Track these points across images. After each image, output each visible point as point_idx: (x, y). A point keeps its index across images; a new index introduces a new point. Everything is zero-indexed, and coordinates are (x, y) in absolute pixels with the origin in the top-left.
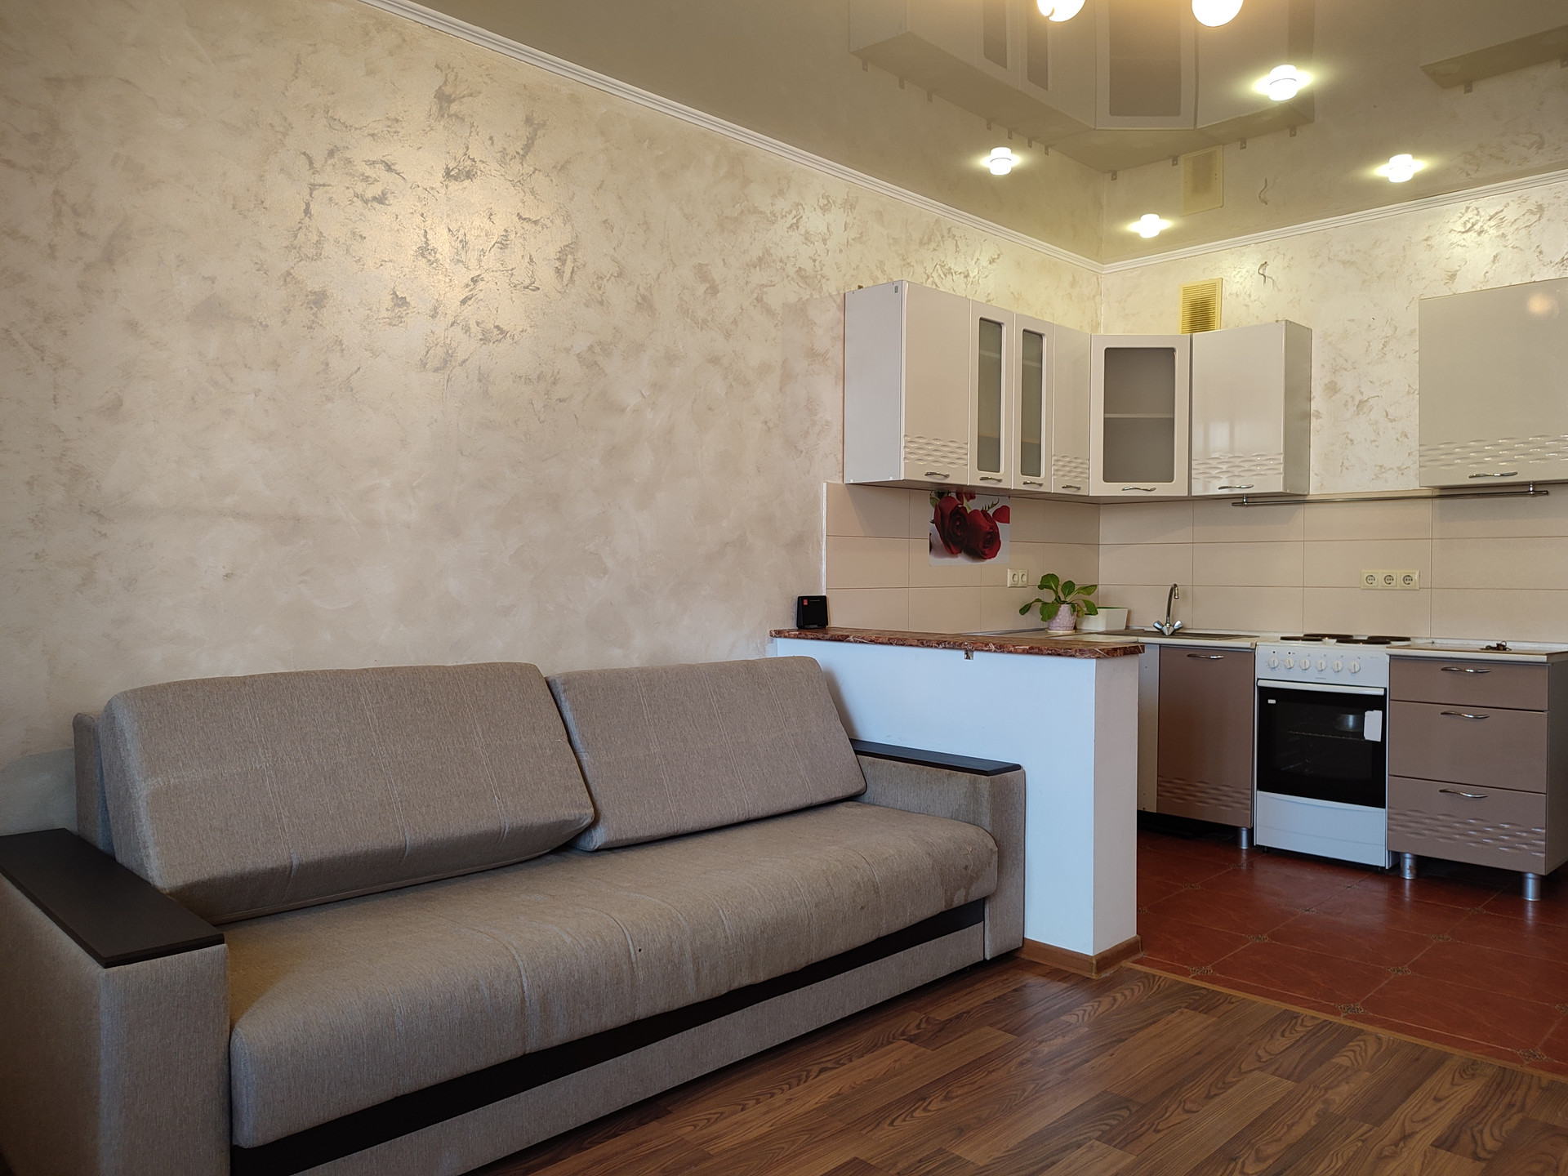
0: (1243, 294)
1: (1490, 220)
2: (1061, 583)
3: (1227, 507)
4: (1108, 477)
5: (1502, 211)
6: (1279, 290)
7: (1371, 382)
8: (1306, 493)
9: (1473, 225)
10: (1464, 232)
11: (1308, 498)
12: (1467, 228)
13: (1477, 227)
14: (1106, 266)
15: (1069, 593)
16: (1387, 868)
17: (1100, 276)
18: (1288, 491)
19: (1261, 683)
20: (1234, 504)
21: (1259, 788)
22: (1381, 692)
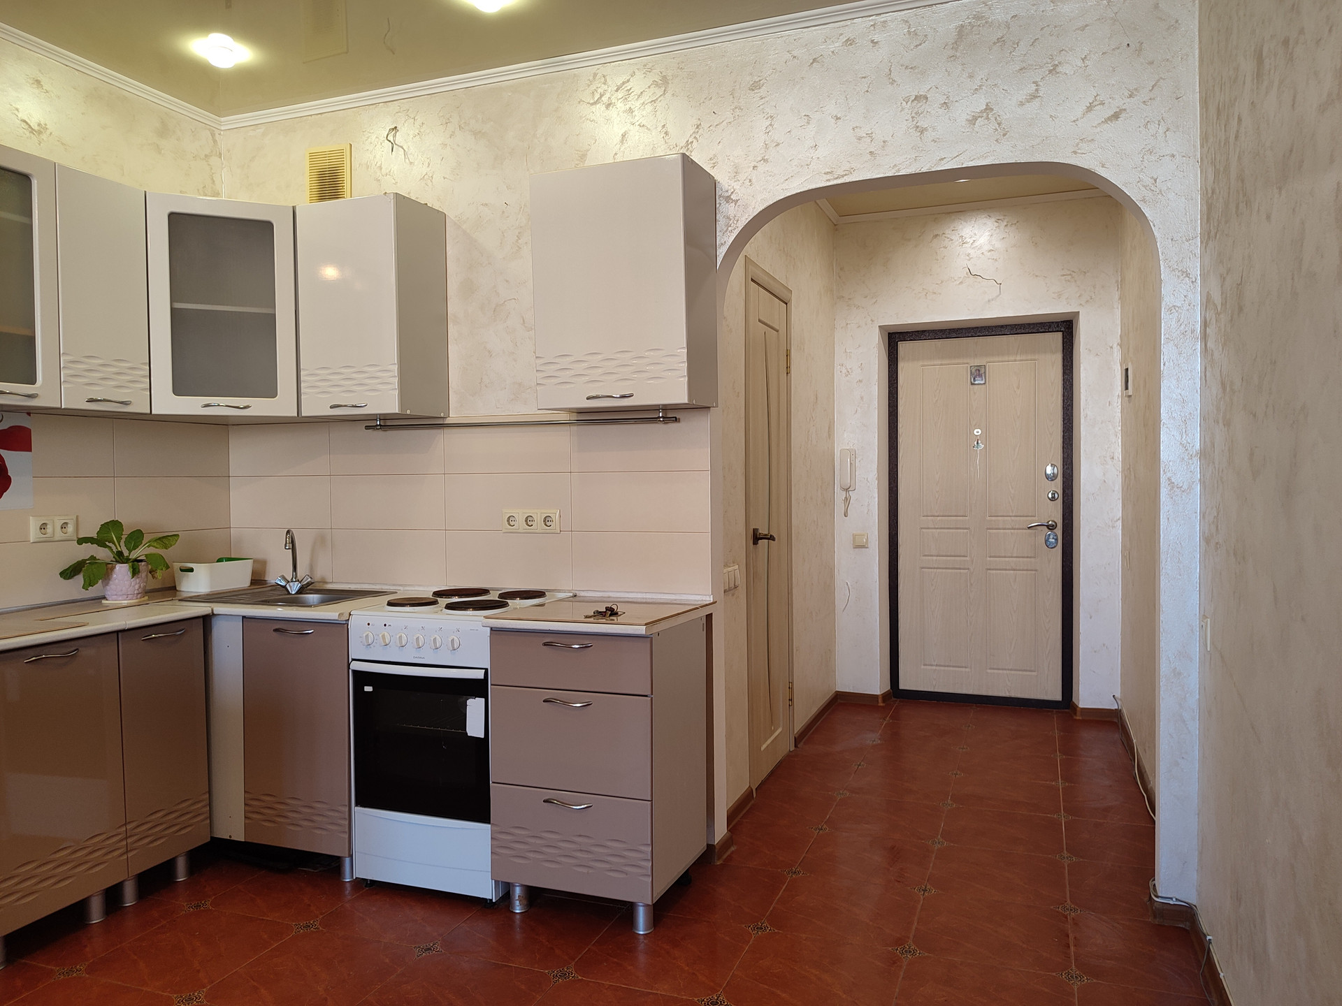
0: (374, 165)
1: (617, 91)
2: (126, 532)
3: (360, 431)
4: (180, 388)
5: (628, 81)
6: (411, 163)
7: (507, 281)
8: (442, 415)
9: (601, 96)
10: (592, 104)
11: (448, 421)
12: (596, 99)
13: (605, 99)
14: (222, 119)
15: (135, 547)
16: (494, 901)
17: (217, 132)
18: (408, 412)
19: (356, 666)
20: (367, 428)
21: (357, 805)
22: (479, 675)
